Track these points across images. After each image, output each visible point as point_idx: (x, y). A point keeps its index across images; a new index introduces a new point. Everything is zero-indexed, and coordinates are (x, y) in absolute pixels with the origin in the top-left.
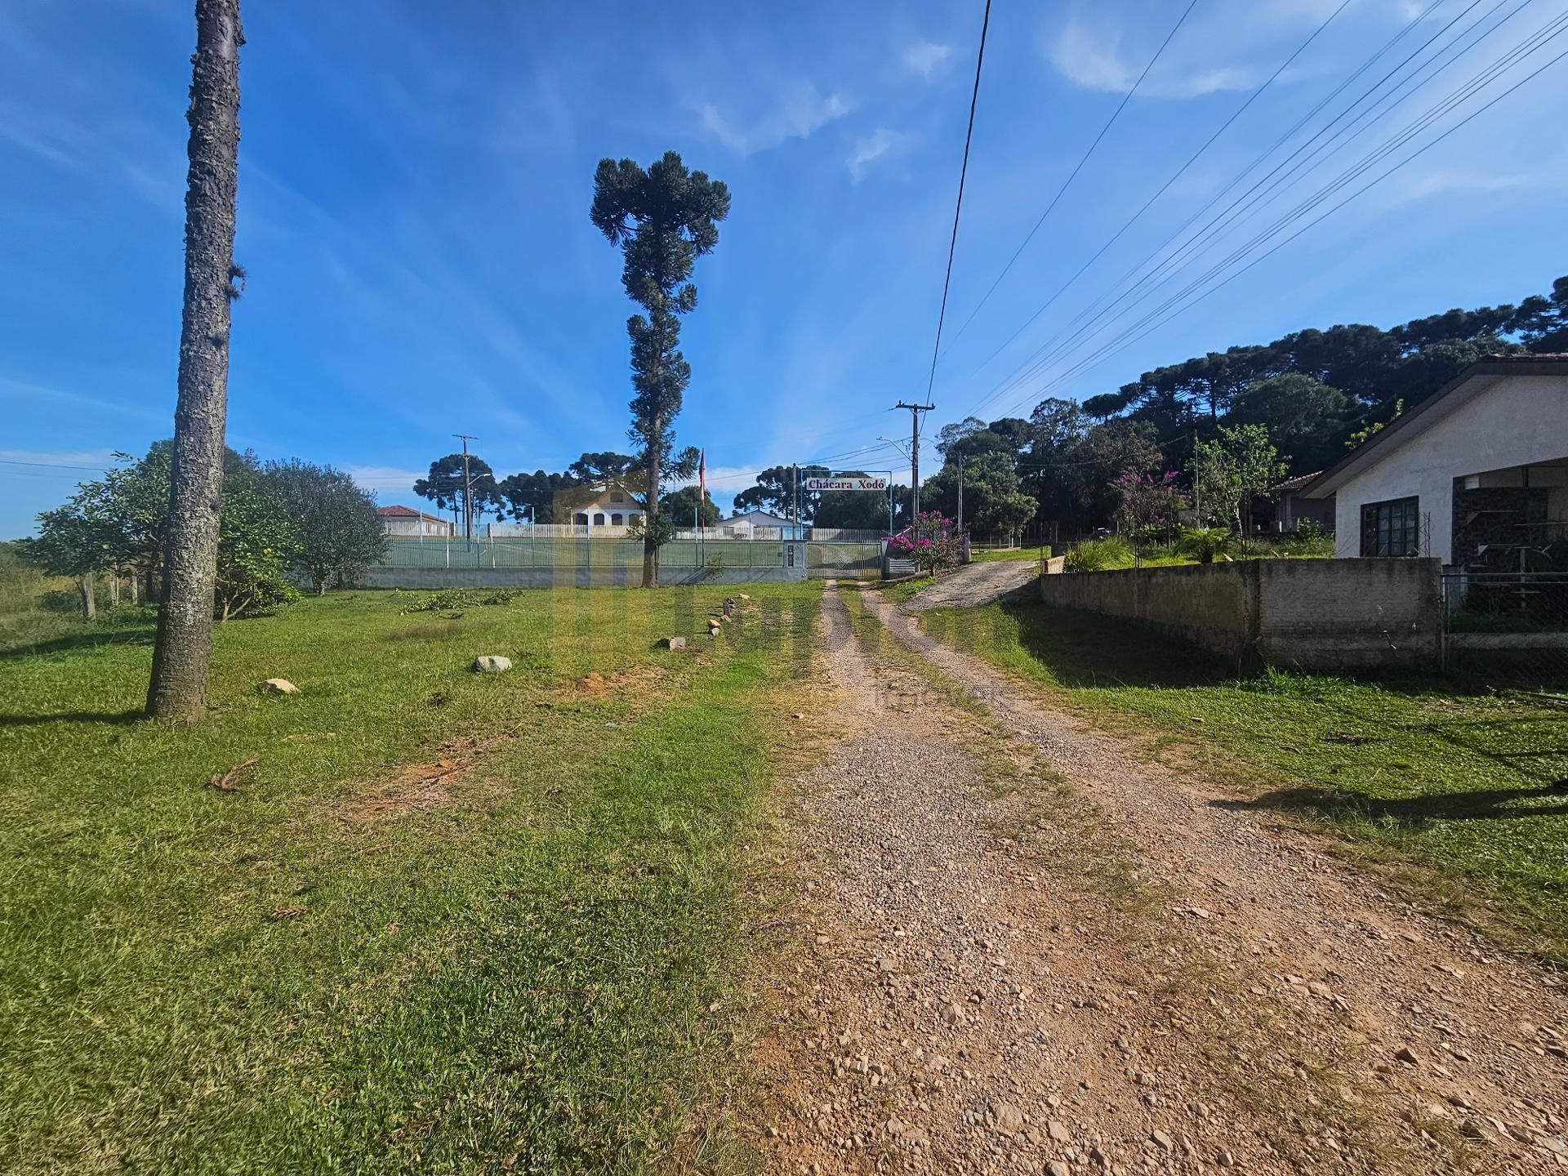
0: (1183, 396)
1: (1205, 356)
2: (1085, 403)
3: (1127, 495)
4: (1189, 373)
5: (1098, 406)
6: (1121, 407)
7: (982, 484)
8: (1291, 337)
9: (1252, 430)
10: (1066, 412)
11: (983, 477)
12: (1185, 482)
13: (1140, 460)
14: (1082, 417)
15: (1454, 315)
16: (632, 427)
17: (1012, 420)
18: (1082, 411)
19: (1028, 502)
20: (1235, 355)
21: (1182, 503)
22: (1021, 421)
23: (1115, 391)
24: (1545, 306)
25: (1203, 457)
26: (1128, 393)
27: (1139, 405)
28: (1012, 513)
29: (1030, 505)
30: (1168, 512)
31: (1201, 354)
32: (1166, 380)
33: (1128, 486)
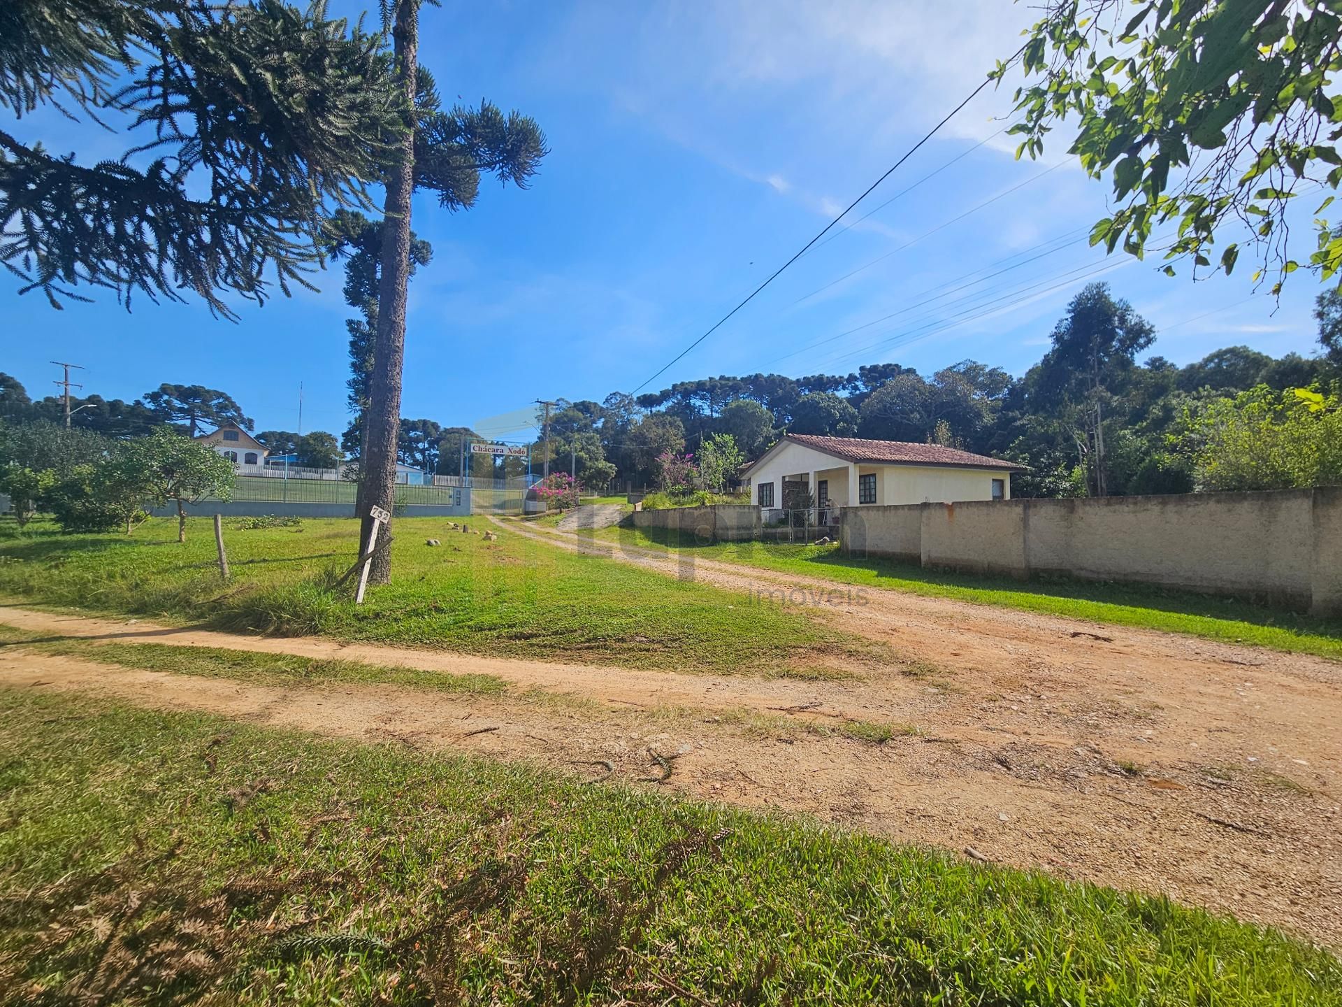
0: (695, 402)
1: (707, 379)
2: (638, 398)
3: (666, 466)
4: (699, 388)
5: (647, 401)
6: (659, 404)
7: (582, 454)
8: (750, 376)
9: (727, 437)
10: (626, 403)
11: (582, 449)
12: (696, 461)
13: (673, 443)
14: (637, 408)
15: (821, 378)
16: (348, 401)
17: (590, 403)
18: (636, 403)
19: (610, 467)
20: (723, 382)
21: (695, 473)
22: (595, 404)
23: (657, 393)
24: (856, 379)
25: (705, 449)
26: (665, 396)
27: (670, 404)
28: (601, 474)
29: (611, 468)
30: (688, 478)
31: (705, 378)
32: (687, 390)
33: (666, 460)
